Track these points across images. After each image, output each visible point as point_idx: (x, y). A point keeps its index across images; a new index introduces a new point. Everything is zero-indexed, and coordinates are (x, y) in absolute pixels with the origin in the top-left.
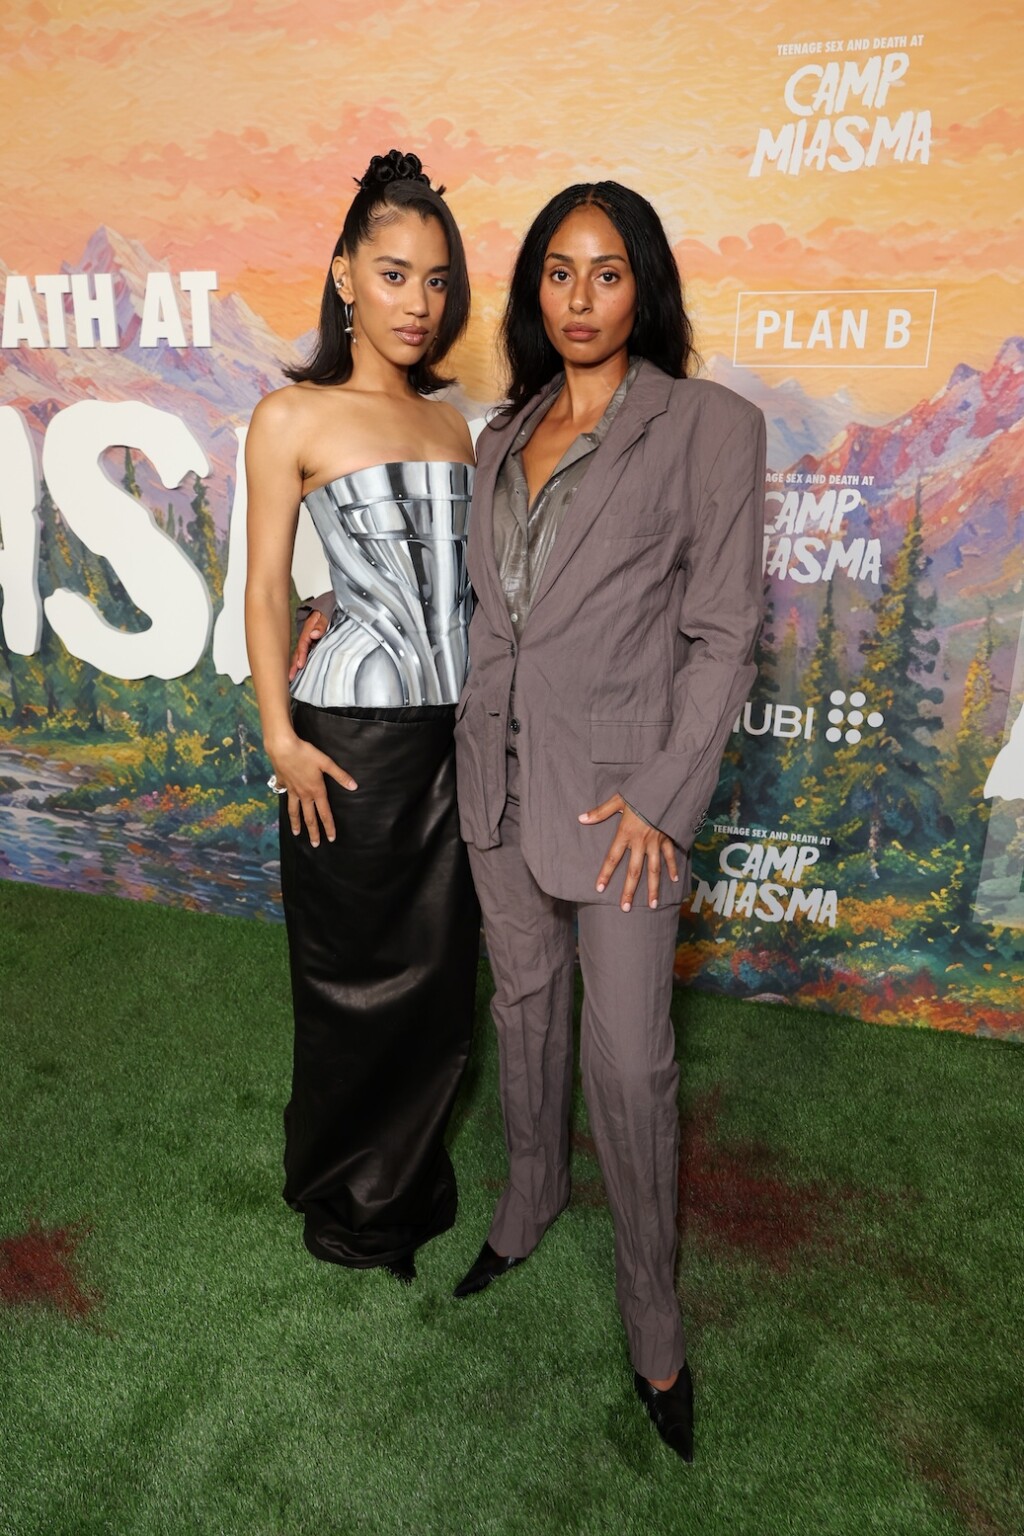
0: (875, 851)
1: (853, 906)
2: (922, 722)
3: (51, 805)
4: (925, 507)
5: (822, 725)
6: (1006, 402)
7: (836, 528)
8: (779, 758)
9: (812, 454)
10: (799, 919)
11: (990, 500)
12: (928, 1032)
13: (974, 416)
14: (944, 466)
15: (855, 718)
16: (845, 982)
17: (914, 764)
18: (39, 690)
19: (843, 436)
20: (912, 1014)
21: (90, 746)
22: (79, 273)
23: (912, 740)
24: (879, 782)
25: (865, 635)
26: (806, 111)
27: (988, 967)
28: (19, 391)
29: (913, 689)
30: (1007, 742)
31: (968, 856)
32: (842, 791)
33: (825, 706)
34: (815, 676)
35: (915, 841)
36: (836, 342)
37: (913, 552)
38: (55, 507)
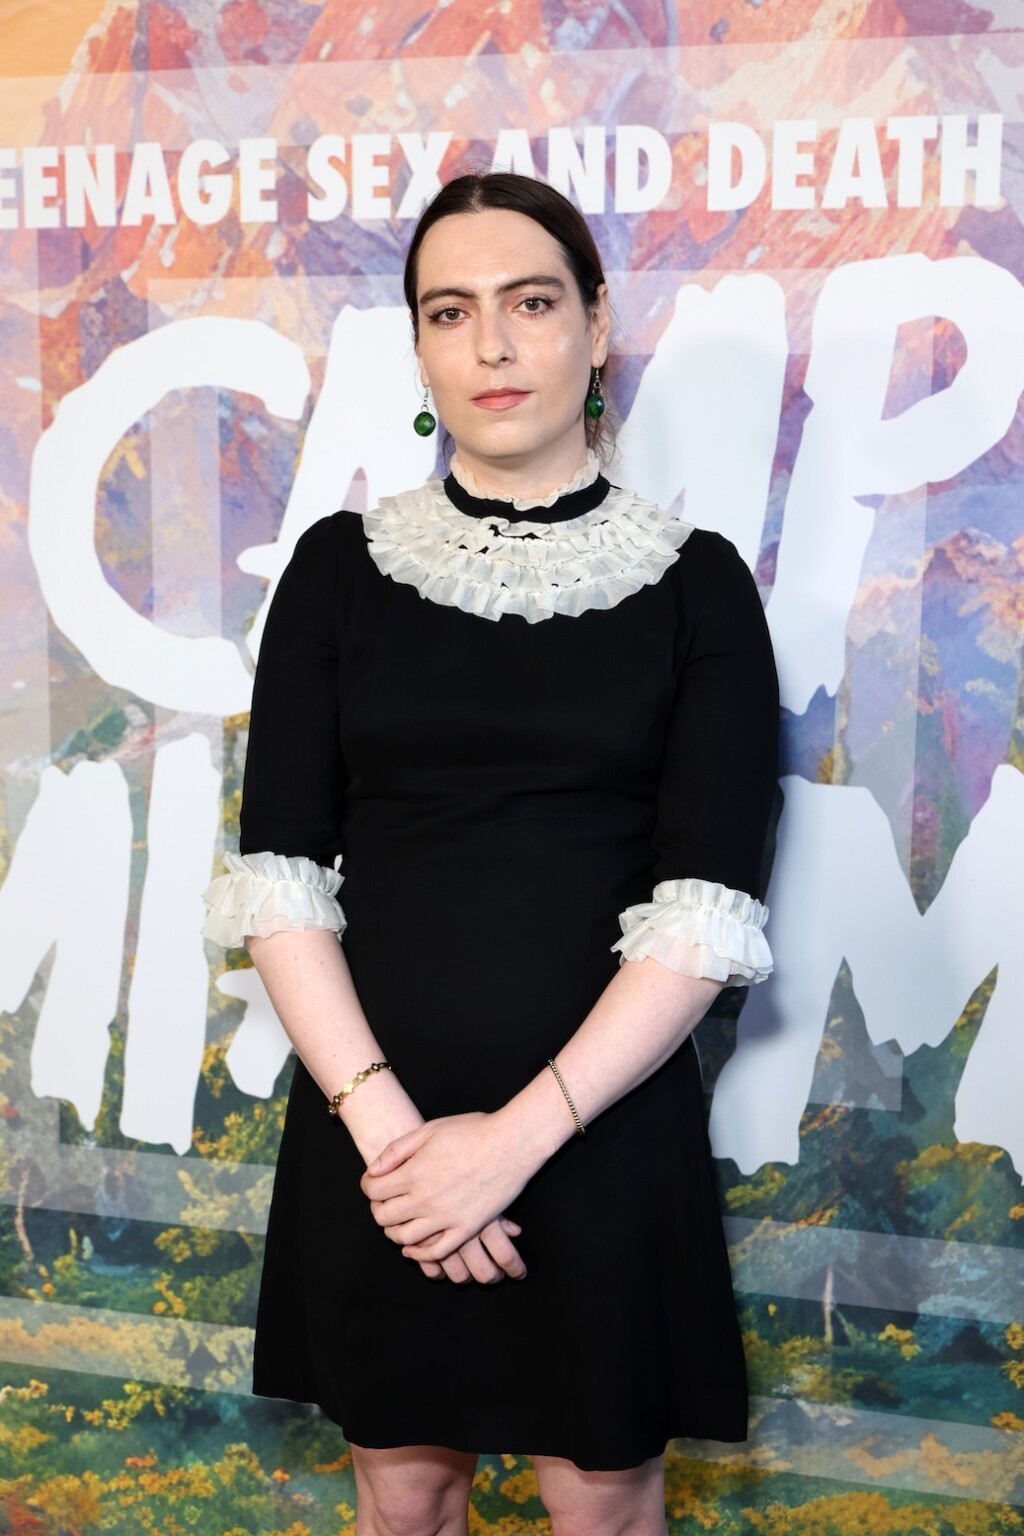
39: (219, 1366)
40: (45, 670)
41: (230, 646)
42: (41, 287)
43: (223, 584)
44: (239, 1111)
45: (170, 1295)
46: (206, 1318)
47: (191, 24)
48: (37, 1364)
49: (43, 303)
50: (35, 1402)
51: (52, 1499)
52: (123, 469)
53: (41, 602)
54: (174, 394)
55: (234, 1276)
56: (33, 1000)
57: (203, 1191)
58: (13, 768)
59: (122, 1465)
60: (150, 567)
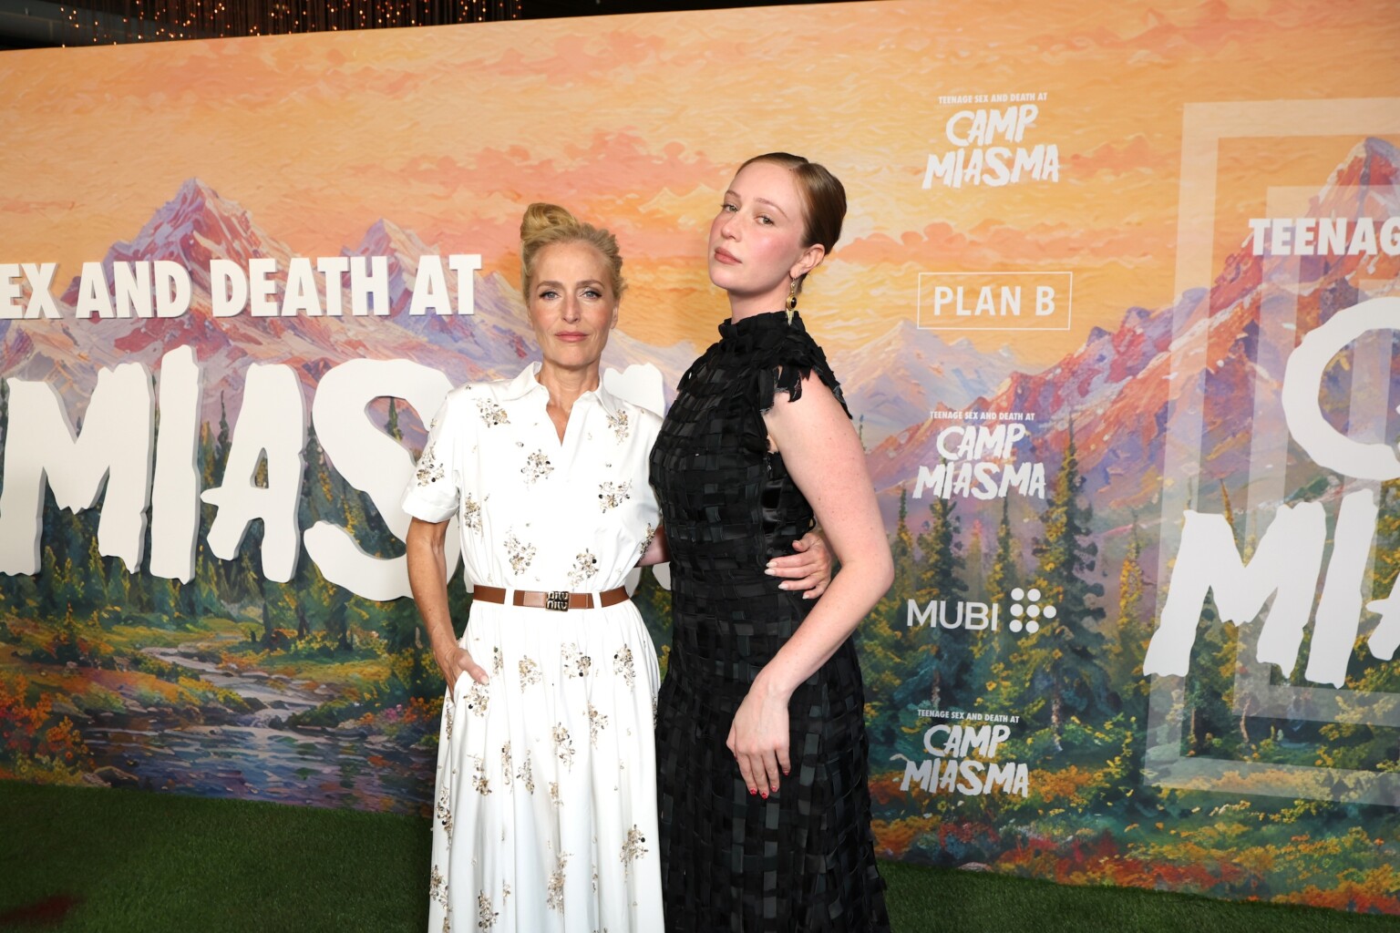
0: (1057, 726)
1: (1042, 776)
2: (1088, 612)
3: (294, 724)
4: (1077, 436)
5: (1006, 618)
6: (1132, 356)
7: (1007, 455)
8: (971, 648)
9: (985, 396)
10: (996, 792)
11: (1127, 431)
12: (1113, 889)
13: (1108, 366)
14: (1089, 405)
15: (1033, 611)
16: (1039, 847)
17: (1084, 649)
18: (291, 615)
19: (1007, 382)
20: (1099, 874)
21: (337, 664)
22: (357, 255)
23: (1081, 627)
24: (1056, 665)
25: (1036, 541)
26: (963, 143)
27: (1160, 825)
28: (294, 352)
29: (1079, 585)
30: (1158, 627)
31: (1135, 726)
32: (1026, 674)
33: (1007, 602)
34: (998, 577)
35: (1090, 716)
36: (998, 310)
37: (1070, 473)
38: (320, 450)
39: (1350, 790)
40: (1285, 460)
41: (1389, 449)
42: (1300, 282)
43: (1388, 419)
44: (1372, 667)
45: (1325, 756)
46: (1344, 767)
47: (1394, 165)
48: (1245, 792)
49: (1299, 289)
50: (1241, 811)
51: (1247, 859)
52: (1337, 366)
53: (1286, 427)
54: (1369, 333)
55: (1362, 746)
56: (1261, 616)
57: (1349, 706)
58: (1261, 505)
59: (1290, 840)
60: (1348, 411)
